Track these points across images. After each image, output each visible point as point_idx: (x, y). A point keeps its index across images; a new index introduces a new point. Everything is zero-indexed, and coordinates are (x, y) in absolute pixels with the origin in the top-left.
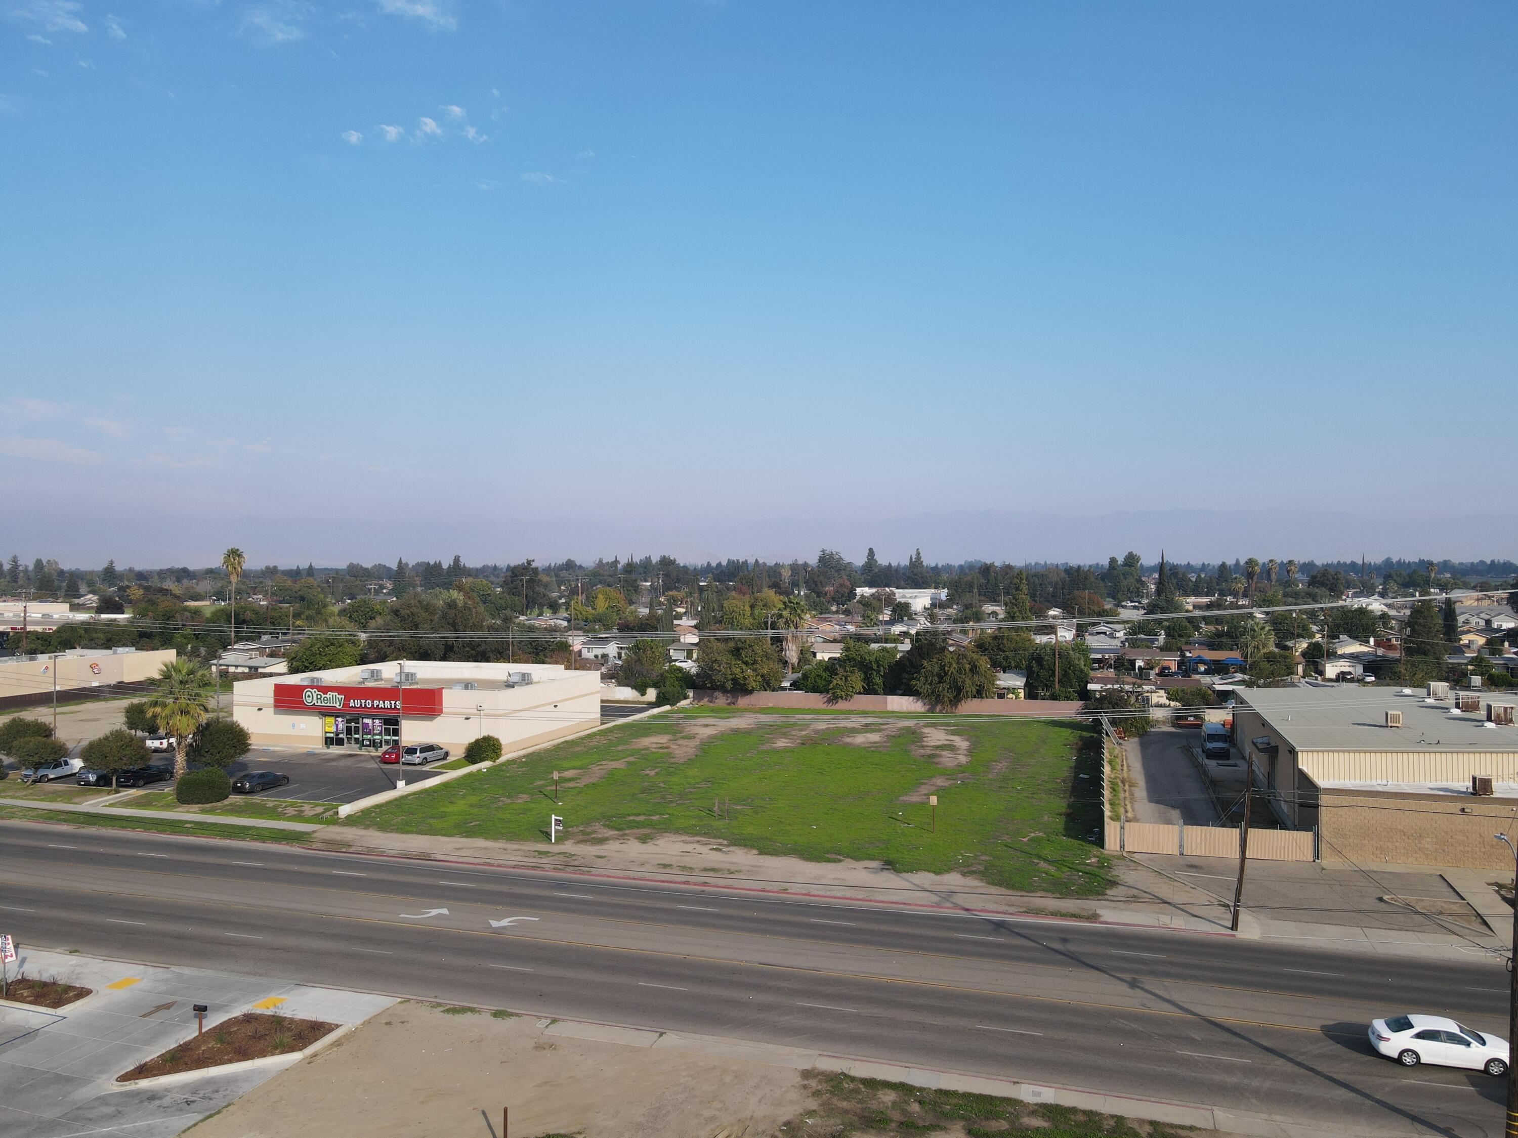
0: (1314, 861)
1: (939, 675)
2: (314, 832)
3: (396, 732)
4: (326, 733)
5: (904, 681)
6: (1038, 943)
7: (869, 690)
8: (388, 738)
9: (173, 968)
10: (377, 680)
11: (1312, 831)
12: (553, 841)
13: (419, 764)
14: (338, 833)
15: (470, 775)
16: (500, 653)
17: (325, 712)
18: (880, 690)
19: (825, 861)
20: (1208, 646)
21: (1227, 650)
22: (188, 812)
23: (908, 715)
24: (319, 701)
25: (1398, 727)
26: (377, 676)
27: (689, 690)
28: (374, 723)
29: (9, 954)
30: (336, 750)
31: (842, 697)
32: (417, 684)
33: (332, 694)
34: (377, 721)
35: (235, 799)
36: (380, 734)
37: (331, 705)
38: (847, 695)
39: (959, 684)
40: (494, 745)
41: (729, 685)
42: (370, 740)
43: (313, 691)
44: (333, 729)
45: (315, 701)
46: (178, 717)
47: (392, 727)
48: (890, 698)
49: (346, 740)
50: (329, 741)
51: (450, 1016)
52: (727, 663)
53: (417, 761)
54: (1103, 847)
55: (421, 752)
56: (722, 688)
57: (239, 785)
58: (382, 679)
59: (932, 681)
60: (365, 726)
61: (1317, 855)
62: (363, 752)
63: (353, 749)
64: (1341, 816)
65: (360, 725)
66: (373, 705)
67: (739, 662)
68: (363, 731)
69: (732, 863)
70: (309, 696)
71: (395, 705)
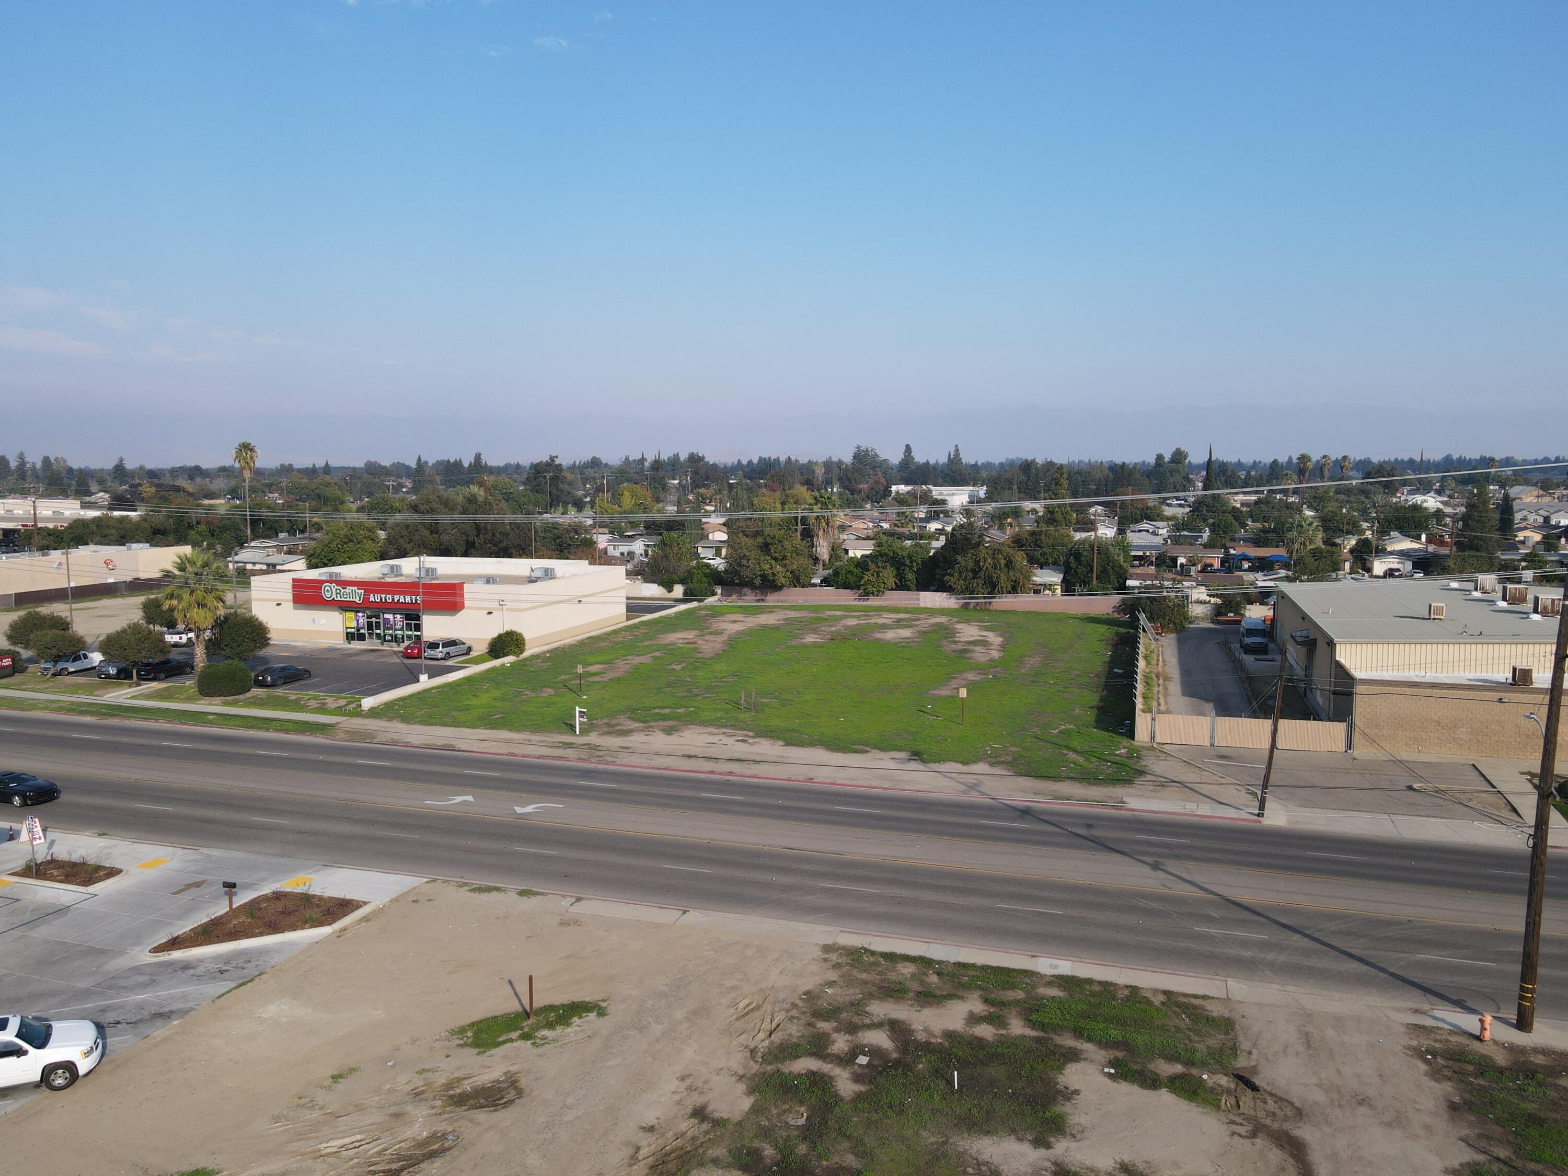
0: (1346, 751)
1: (973, 571)
2: (337, 723)
3: (418, 628)
4: (347, 628)
5: (938, 577)
6: (1062, 828)
7: (902, 586)
8: (410, 633)
9: (202, 850)
10: (397, 576)
11: (1345, 721)
12: (578, 733)
13: (442, 659)
14: (362, 725)
15: (493, 669)
16: (523, 549)
17: (345, 607)
18: (913, 586)
19: (852, 752)
20: (1253, 543)
21: (1272, 547)
22: (210, 704)
23: (942, 612)
24: (339, 596)
25: (1440, 619)
26: (397, 572)
27: (717, 587)
28: (395, 618)
29: (37, 836)
30: (357, 645)
31: (873, 594)
32: (437, 578)
33: (351, 588)
34: (398, 616)
35: (256, 692)
36: (402, 629)
37: (351, 600)
38: (878, 591)
39: (994, 579)
40: (517, 640)
41: (758, 581)
42: (391, 636)
43: (332, 586)
44: (354, 624)
45: (334, 596)
46: (196, 610)
47: (413, 622)
48: (923, 594)
49: (367, 635)
50: (350, 637)
51: (476, 895)
52: (755, 559)
53: (440, 656)
54: (1133, 739)
55: (443, 647)
56: (750, 585)
57: (260, 678)
58: (402, 575)
59: (966, 577)
60: (386, 621)
61: (1349, 745)
62: (385, 647)
63: (374, 644)
64: (1376, 707)
65: (381, 620)
66: (393, 599)
67: (768, 558)
68: (384, 626)
69: (758, 754)
70: (328, 590)
71: (416, 600)
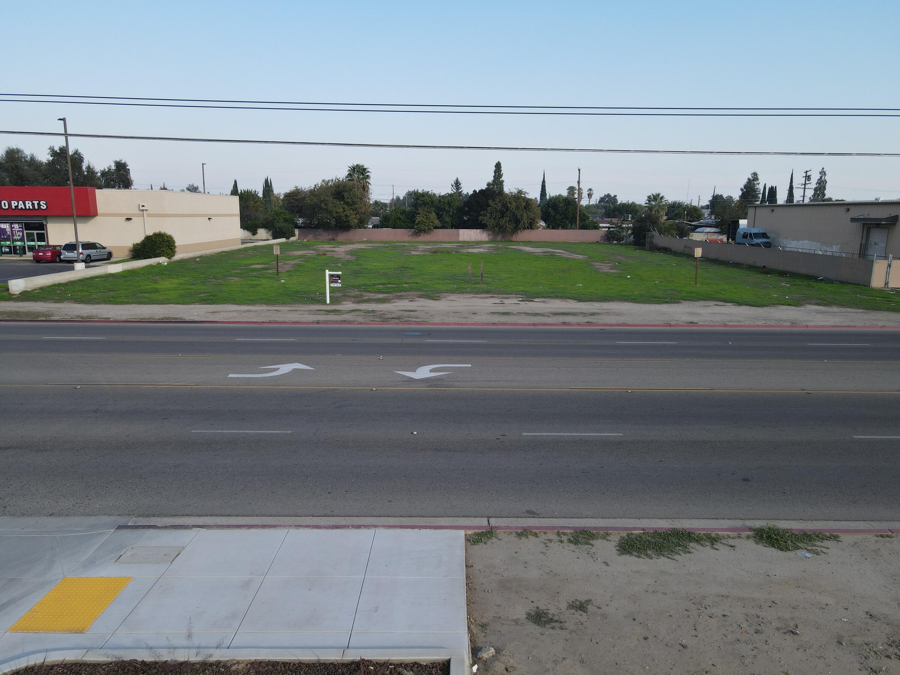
3: (42, 237)
7: (443, 225)
8: (32, 243)
12: (328, 302)
13: (83, 261)
27: (295, 229)
28: (12, 228)
31: (425, 231)
34: (16, 226)
36: (22, 240)
38: (429, 229)
40: (168, 241)
41: (333, 222)
47: (35, 232)
48: (461, 231)
54: (869, 286)
55: (83, 249)
56: (326, 226)
59: (496, 216)
60: (3, 231)
67: (342, 203)
71: (39, 204)
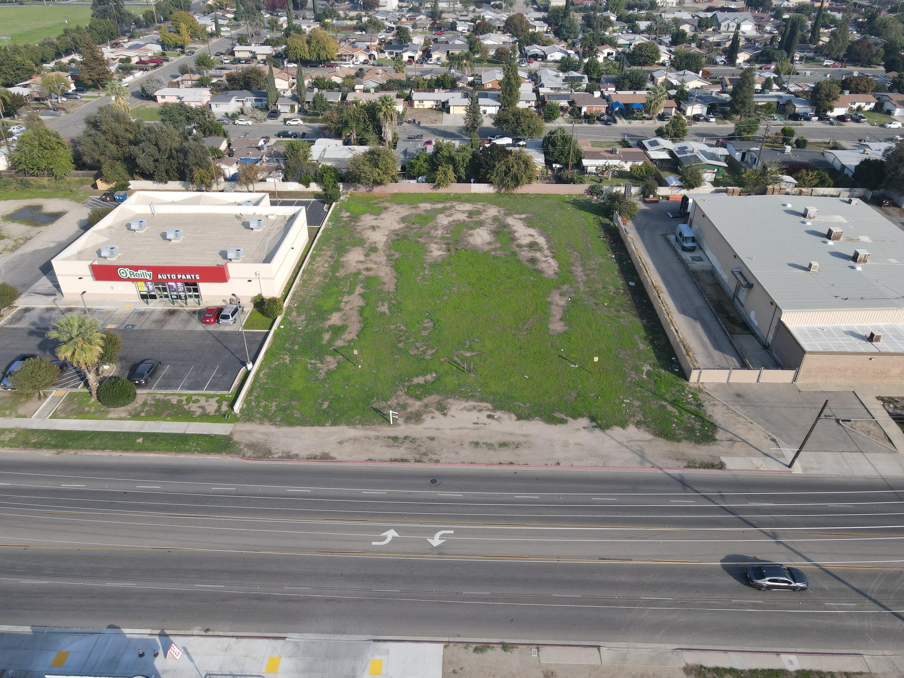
0: (792, 383)
1: (505, 172)
2: (232, 434)
3: (196, 290)
4: (140, 292)
7: (459, 180)
8: (191, 293)
11: (796, 370)
12: (392, 423)
14: (248, 432)
15: (277, 335)
17: (137, 280)
23: (484, 197)
24: (132, 275)
25: (815, 272)
27: (340, 183)
28: (177, 285)
30: (155, 306)
31: (442, 185)
33: (142, 271)
35: (141, 395)
36: (184, 291)
37: (143, 278)
40: (280, 305)
42: (177, 296)
43: (126, 269)
44: (145, 289)
45: (129, 275)
47: (192, 287)
48: (472, 185)
49: (157, 296)
50: (145, 298)
54: (688, 381)
56: (363, 183)
59: (501, 175)
60: (172, 287)
61: (795, 379)
64: (812, 363)
65: (167, 287)
66: (177, 277)
68: (170, 290)
69: (511, 434)
70: (123, 273)
71: (195, 277)
